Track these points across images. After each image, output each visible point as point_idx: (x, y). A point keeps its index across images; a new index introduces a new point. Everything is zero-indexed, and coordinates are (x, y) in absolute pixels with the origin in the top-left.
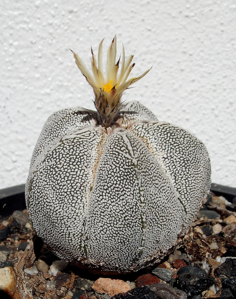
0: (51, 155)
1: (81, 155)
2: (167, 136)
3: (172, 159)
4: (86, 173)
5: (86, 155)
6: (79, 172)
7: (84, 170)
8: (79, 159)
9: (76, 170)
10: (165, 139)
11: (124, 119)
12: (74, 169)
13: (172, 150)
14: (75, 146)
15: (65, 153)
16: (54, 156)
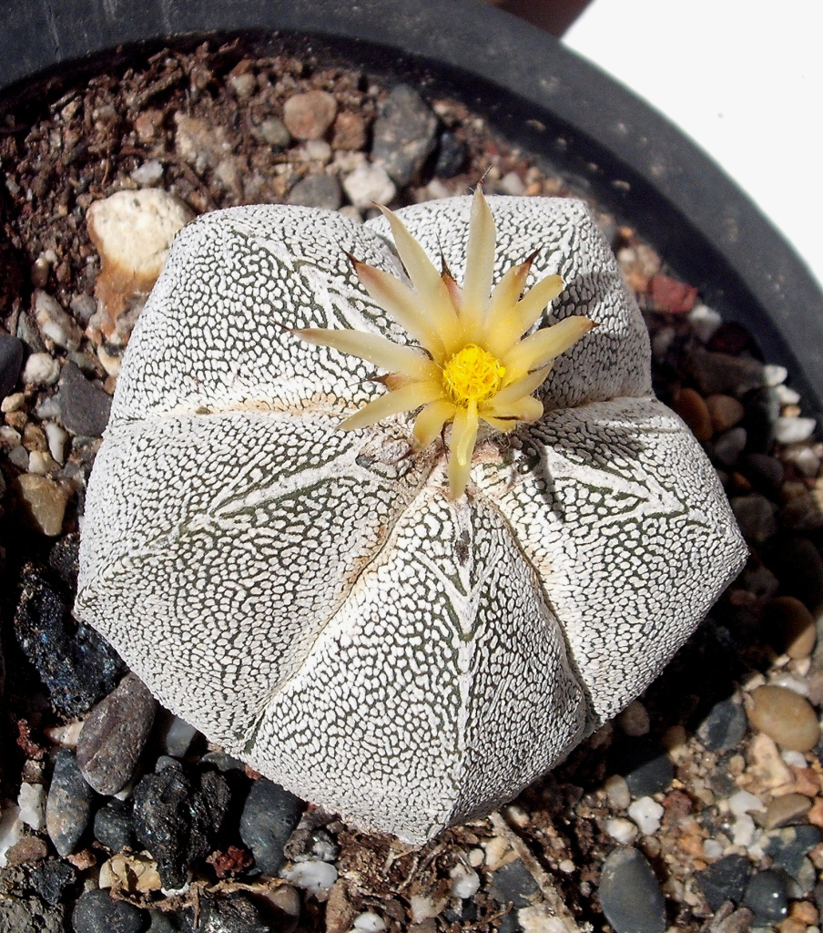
0: (250, 248)
1: (265, 343)
2: (408, 636)
3: (343, 667)
4: (222, 376)
5: (270, 362)
6: (217, 354)
7: (229, 369)
8: (253, 343)
9: (220, 344)
10: (397, 631)
11: (500, 468)
12: (219, 337)
13: (370, 661)
14: (285, 314)
15: (256, 292)
16: (246, 260)
